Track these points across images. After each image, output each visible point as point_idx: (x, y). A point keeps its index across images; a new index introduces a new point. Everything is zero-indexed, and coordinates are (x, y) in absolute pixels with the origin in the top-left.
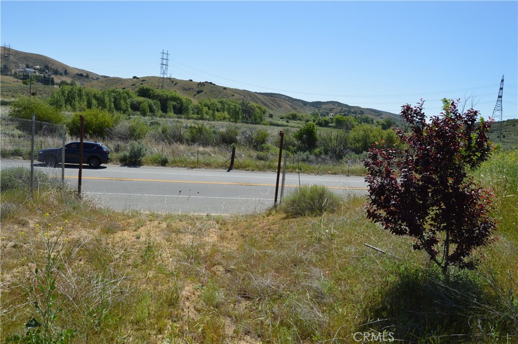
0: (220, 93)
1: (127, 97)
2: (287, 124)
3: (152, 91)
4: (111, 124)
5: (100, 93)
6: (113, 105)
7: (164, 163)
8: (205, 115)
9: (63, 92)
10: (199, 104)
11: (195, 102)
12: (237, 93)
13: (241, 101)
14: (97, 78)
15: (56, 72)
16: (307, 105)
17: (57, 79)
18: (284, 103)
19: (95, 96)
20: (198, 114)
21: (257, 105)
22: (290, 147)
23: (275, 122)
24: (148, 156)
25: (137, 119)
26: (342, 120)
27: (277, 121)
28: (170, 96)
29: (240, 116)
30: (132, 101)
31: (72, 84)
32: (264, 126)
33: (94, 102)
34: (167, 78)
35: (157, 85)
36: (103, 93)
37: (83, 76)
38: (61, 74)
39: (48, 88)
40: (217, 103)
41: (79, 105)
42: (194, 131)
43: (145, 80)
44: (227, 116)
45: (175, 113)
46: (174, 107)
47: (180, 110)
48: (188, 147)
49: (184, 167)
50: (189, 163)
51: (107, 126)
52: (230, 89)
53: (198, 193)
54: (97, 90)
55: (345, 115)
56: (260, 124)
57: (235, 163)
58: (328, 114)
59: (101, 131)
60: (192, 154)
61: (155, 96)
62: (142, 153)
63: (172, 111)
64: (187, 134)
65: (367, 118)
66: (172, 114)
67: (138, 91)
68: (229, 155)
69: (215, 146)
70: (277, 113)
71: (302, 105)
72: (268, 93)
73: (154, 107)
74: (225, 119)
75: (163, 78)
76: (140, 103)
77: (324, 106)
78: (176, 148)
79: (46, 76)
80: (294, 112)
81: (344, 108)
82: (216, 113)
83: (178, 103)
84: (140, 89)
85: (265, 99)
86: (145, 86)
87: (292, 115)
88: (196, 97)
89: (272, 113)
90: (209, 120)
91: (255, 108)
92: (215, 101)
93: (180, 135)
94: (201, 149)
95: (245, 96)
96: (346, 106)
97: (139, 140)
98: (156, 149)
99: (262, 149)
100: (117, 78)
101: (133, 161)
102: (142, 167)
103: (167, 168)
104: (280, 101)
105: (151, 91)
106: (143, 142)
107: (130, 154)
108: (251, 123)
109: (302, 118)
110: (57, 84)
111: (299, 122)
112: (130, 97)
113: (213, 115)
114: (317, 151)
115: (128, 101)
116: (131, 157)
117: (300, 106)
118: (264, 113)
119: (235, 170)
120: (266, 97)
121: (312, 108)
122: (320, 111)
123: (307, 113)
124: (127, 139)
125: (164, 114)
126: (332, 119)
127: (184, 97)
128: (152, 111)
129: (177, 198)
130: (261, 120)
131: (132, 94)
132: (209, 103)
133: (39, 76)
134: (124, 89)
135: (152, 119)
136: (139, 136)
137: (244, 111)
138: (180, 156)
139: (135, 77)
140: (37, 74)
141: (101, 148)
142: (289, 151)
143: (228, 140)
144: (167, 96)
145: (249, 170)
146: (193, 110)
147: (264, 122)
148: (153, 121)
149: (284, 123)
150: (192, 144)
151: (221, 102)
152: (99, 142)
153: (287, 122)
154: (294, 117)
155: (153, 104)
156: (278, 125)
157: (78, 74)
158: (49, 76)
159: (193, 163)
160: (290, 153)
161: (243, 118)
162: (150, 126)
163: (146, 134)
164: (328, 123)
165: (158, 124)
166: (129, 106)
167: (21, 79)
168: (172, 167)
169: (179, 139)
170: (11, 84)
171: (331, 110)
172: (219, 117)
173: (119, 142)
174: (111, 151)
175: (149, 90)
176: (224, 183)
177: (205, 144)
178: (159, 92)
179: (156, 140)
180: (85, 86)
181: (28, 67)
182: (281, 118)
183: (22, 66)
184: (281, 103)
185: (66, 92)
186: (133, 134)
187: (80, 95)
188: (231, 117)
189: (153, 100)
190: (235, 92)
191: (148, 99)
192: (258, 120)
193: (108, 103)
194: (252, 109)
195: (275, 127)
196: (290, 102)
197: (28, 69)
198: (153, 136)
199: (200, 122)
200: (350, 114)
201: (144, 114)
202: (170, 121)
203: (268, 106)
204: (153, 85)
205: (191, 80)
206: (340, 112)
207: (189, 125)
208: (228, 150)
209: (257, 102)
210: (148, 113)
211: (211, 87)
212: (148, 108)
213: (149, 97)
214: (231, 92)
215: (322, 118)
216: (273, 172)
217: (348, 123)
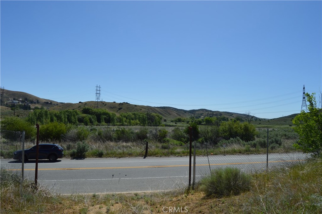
0: (133, 109)
1: (76, 114)
2: (176, 125)
3: (91, 110)
4: (65, 131)
5: (59, 113)
6: (66, 120)
7: (100, 155)
8: (124, 123)
9: (35, 113)
10: (121, 116)
11: (118, 115)
12: (144, 108)
13: (146, 113)
14: (57, 104)
15: (32, 102)
16: (187, 113)
17: (32, 106)
18: (173, 112)
19: (55, 115)
20: (120, 122)
21: (156, 114)
22: (182, 139)
23: (168, 124)
24: (90, 151)
25: (82, 128)
26: (209, 119)
27: (169, 124)
28: (102, 112)
29: (146, 122)
30: (79, 117)
31: (41, 109)
32: (162, 127)
33: (55, 118)
34: (100, 102)
35: (94, 106)
36: (60, 113)
37: (49, 103)
38: (35, 103)
39: (26, 112)
40: (131, 115)
41: (45, 121)
42: (119, 132)
43: (86, 104)
44: (138, 122)
45: (105, 123)
46: (105, 119)
47: (109, 120)
48: (116, 144)
49: (114, 157)
50: (118, 154)
51: (62, 133)
53: (126, 175)
54: (57, 111)
55: (210, 117)
56: (159, 126)
57: (148, 152)
58: (200, 117)
59: (59, 136)
60: (119, 148)
61: (93, 113)
62: (85, 150)
63: (104, 121)
64: (114, 135)
65: (224, 117)
66: (104, 123)
67: (82, 111)
68: (144, 147)
69: (133, 142)
70: (169, 119)
71: (183, 112)
72: (162, 107)
73: (93, 120)
74: (137, 124)
75: (98, 102)
76: (83, 118)
77: (197, 112)
78: (108, 144)
79: (26, 104)
80: (179, 117)
81: (210, 113)
82: (131, 121)
83: (107, 117)
84: (84, 109)
85: (161, 111)
86: (87, 107)
87: (178, 119)
88: (118, 112)
89: (165, 119)
90: (127, 126)
91: (155, 116)
92: (130, 113)
93: (110, 136)
94: (124, 144)
95: (148, 110)
96: (211, 111)
97: (83, 141)
98: (95, 146)
99: (164, 142)
100: (69, 103)
101: (79, 155)
102: (85, 159)
103: (103, 158)
104: (170, 111)
105: (90, 110)
106: (86, 142)
107: (77, 150)
108: (154, 126)
109: (184, 121)
110: (32, 109)
111: (183, 123)
112: (77, 114)
113: (130, 122)
114: (200, 140)
115: (76, 117)
116: (78, 152)
117: (182, 113)
118: (161, 119)
119: (149, 157)
120: (161, 109)
121: (190, 114)
122: (195, 116)
123: (187, 117)
124: (75, 140)
125: (99, 123)
126: (203, 120)
127: (111, 112)
128: (91, 122)
129: (111, 180)
130: (160, 123)
131: (78, 113)
132: (126, 115)
133: (21, 105)
134: (73, 109)
135: (92, 127)
136: (83, 138)
137: (149, 119)
138: (110, 150)
139: (80, 102)
140: (20, 103)
141: (57, 147)
142: (182, 141)
143: (141, 138)
144: (100, 112)
145: (158, 156)
146: (117, 120)
147: (161, 124)
148: (92, 128)
149: (174, 124)
150: (118, 141)
151: (134, 114)
152: (57, 143)
153: (176, 123)
154: (179, 120)
155: (92, 118)
156: (170, 126)
157: (45, 103)
158: (28, 104)
159: (120, 154)
160: (183, 143)
161: (148, 123)
162: (91, 131)
163: (88, 137)
164: (201, 122)
165: (95, 129)
166: (77, 120)
167: (10, 107)
168: (106, 158)
169: (110, 139)
170: (3, 110)
171: (202, 114)
172: (133, 123)
173: (70, 143)
174: (65, 149)
175: (89, 109)
176: (143, 167)
177: (127, 141)
178: (95, 110)
179: (94, 140)
180: (50, 109)
181: (14, 99)
182: (171, 122)
183: (11, 99)
185: (38, 113)
186: (80, 137)
187: (46, 115)
188: (141, 123)
189: (92, 115)
191: (89, 115)
192: (158, 124)
193: (64, 119)
194: (153, 117)
195: (169, 127)
196: (176, 111)
197: (14, 101)
198: (93, 138)
199: (122, 127)
200: (213, 116)
201: (86, 124)
202: (103, 128)
203: (163, 115)
204: (92, 106)
205: (115, 102)
206: (207, 115)
207: (115, 129)
208: (142, 144)
209: (156, 113)
210: (89, 124)
211: (127, 105)
212: (89, 121)
213: (89, 113)
214: (139, 108)
215: (197, 120)
216: (174, 156)
217: (213, 122)
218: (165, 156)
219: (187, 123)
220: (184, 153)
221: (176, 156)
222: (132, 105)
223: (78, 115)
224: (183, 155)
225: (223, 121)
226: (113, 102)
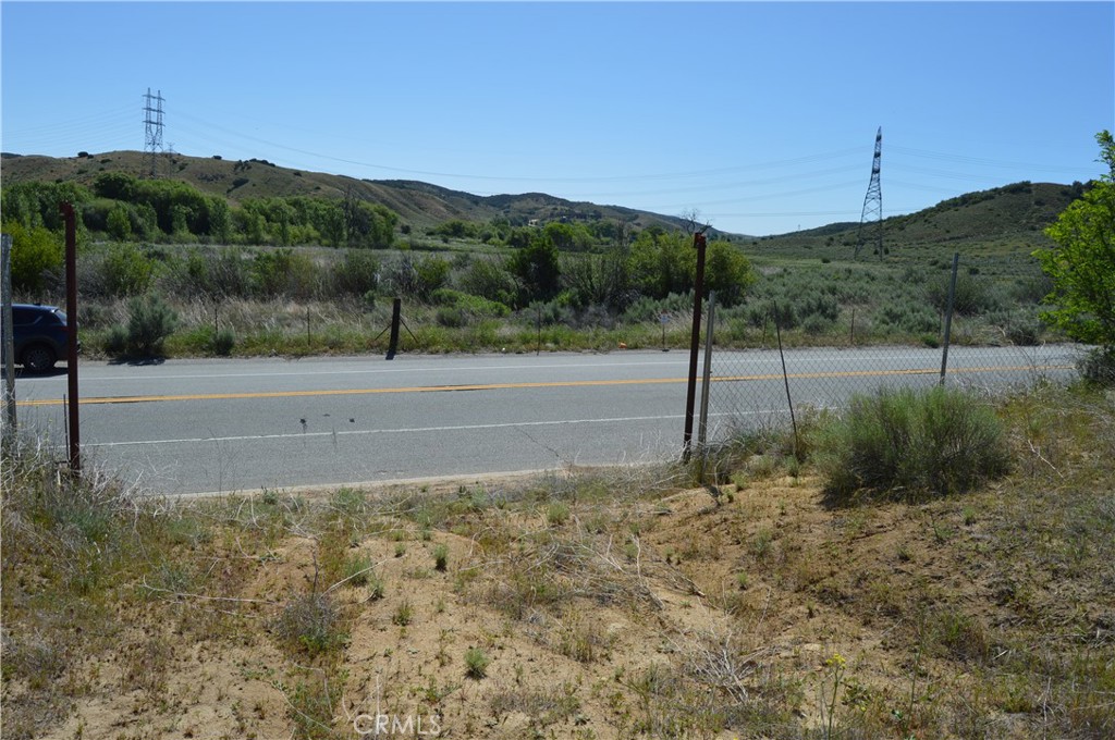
0: (288, 183)
1: (75, 196)
2: (445, 245)
3: (131, 183)
4: (56, 258)
7: (223, 348)
8: (263, 234)
10: (245, 211)
11: (234, 206)
12: (327, 184)
13: (339, 200)
16: (482, 205)
18: (432, 202)
21: (376, 206)
23: (419, 242)
26: (561, 231)
27: (423, 241)
28: (174, 193)
29: (345, 233)
30: (85, 209)
32: (399, 252)
34: (162, 154)
35: (139, 170)
36: (11, 192)
40: (285, 206)
42: (270, 266)
43: (108, 160)
44: (314, 233)
45: (192, 232)
46: (188, 218)
47: (204, 224)
49: (276, 355)
50: (288, 345)
51: (47, 266)
52: (308, 174)
53: (353, 420)
55: (563, 221)
56: (389, 248)
57: (400, 336)
58: (526, 220)
59: (32, 278)
61: (139, 195)
62: (165, 327)
63: (185, 226)
64: (252, 276)
66: (185, 234)
67: (96, 185)
70: (419, 223)
71: (468, 203)
72: (393, 181)
74: (310, 240)
77: (517, 205)
81: (559, 207)
84: (101, 181)
85: (391, 195)
86: (112, 172)
87: (453, 226)
88: (233, 194)
89: (406, 223)
90: (273, 245)
91: (372, 214)
92: (280, 201)
93: (236, 277)
95: (344, 190)
98: (193, 316)
101: (142, 347)
102: (167, 361)
103: (233, 360)
104: (423, 196)
105: (129, 186)
107: (131, 329)
108: (372, 247)
109: (475, 232)
111: (469, 239)
112: (81, 196)
113: (283, 233)
115: (78, 208)
116: (134, 338)
117: (467, 206)
118: (393, 224)
119: (405, 355)
120: (390, 190)
121: (493, 208)
122: (510, 215)
123: (483, 220)
125: (167, 235)
126: (538, 231)
127: (206, 195)
128: (136, 229)
130: (390, 239)
131: (81, 193)
134: (58, 181)
137: (353, 222)
139: (82, 155)
141: (54, 318)
143: (353, 286)
144: (169, 193)
146: (234, 225)
147: (396, 243)
149: (439, 244)
151: (296, 204)
153: (445, 241)
154: (456, 231)
156: (428, 249)
159: (298, 343)
160: (504, 307)
161: (349, 237)
166: (81, 221)
168: (247, 357)
169: (238, 289)
171: (532, 212)
172: (297, 236)
175: (124, 181)
176: (405, 390)
177: (303, 296)
178: (146, 184)
182: (429, 234)
184: (424, 200)
186: (118, 282)
188: (323, 236)
189: (135, 204)
190: (320, 181)
192: (384, 240)
193: (29, 214)
196: (444, 198)
200: (572, 220)
201: (119, 238)
204: (130, 170)
205: (219, 158)
206: (552, 215)
209: (373, 202)
210: (128, 235)
211: (267, 171)
212: (129, 224)
213: (124, 197)
214: (313, 182)
215: (518, 230)
216: (495, 351)
217: (575, 238)
218: (463, 351)
219: (484, 242)
220: (528, 342)
221: (500, 350)
222: (284, 169)
223: (81, 201)
224: (523, 347)
225: (605, 236)
226: (211, 156)
